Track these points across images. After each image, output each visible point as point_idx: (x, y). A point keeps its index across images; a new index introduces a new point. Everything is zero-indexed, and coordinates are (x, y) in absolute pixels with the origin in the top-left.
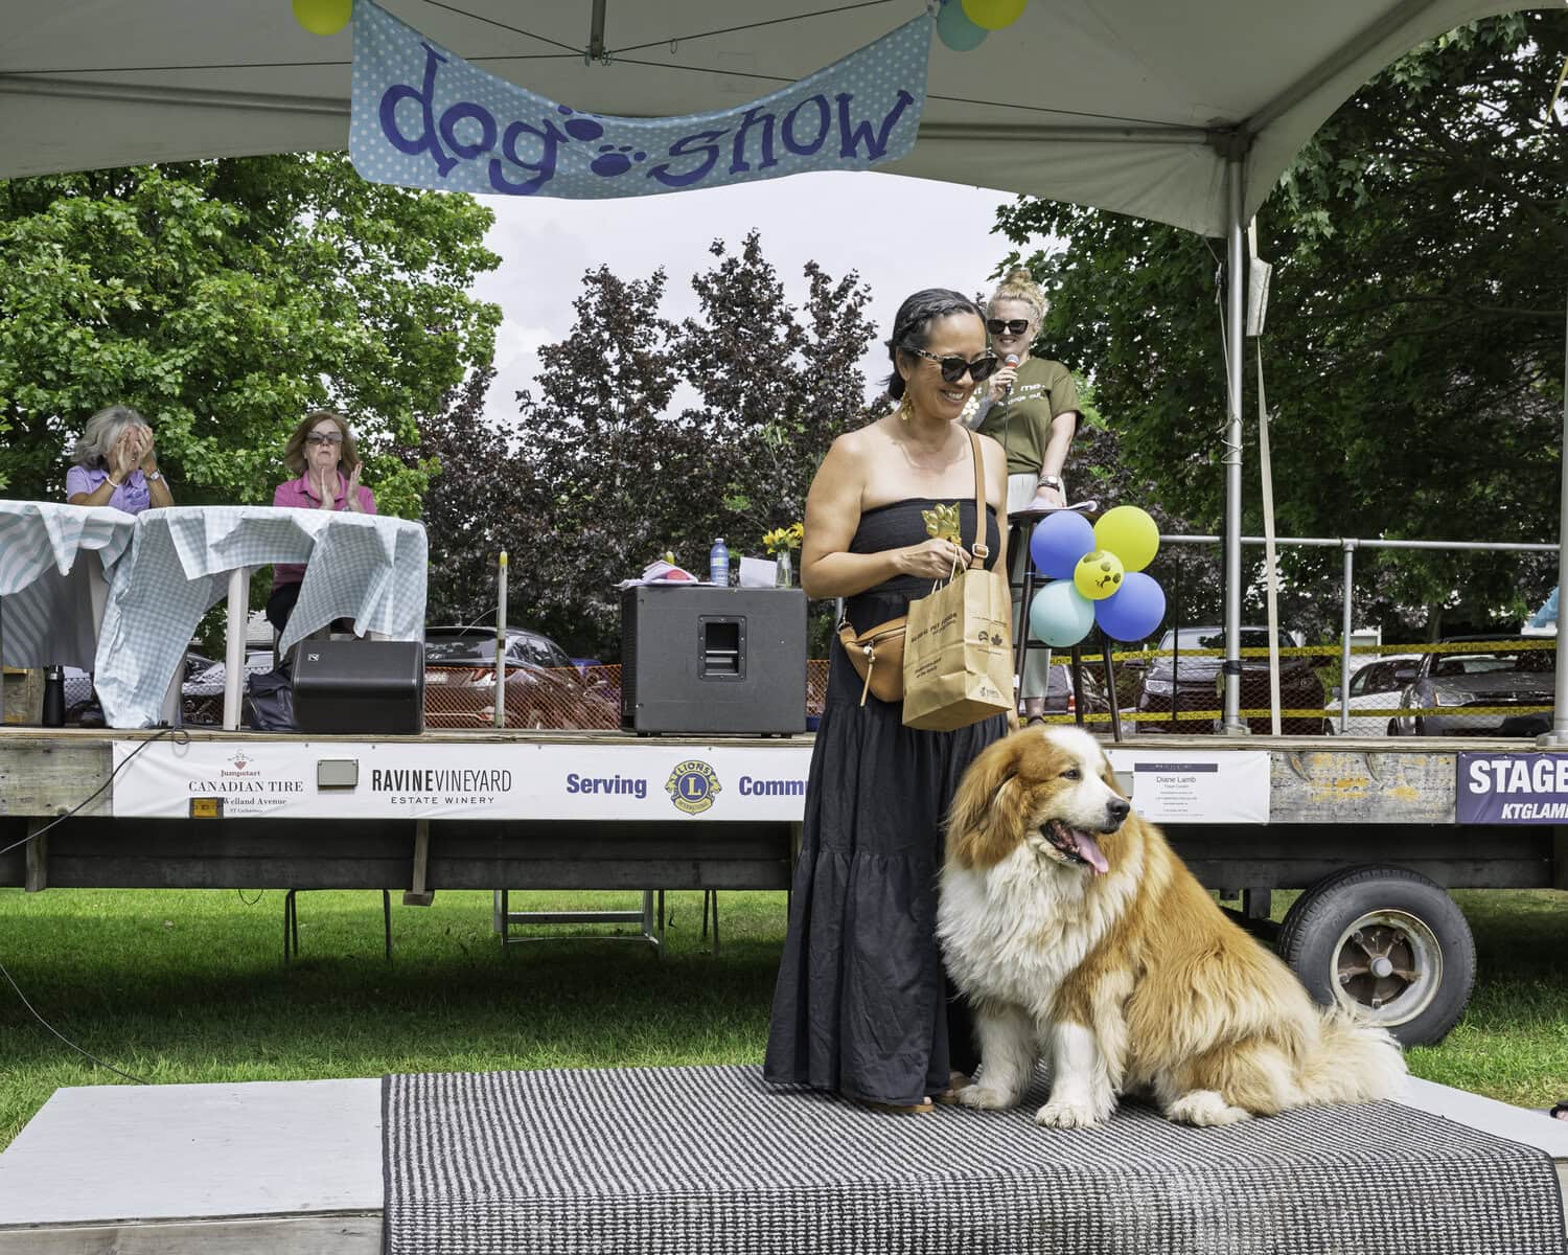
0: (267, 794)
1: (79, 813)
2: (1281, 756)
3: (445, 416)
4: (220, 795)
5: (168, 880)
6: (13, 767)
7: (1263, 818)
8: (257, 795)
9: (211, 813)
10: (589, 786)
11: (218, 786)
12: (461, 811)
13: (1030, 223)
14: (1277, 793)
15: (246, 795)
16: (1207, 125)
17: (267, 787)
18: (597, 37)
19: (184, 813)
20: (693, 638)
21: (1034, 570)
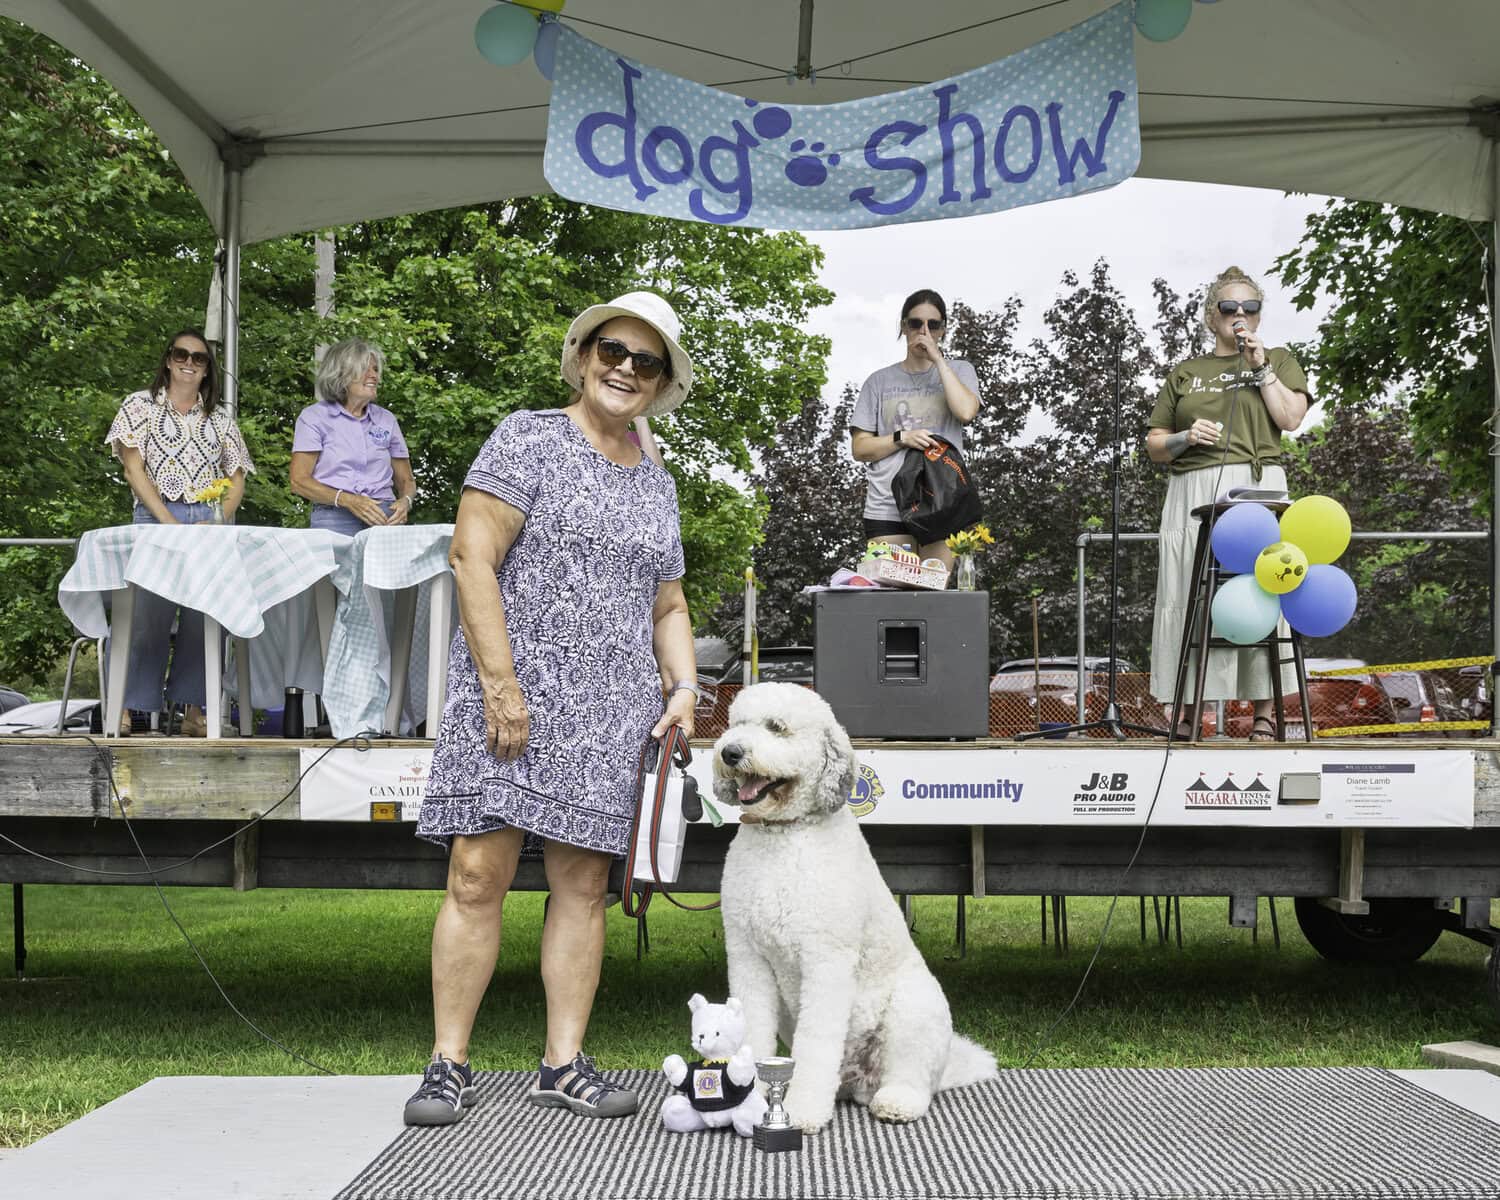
1: (270, 816)
2: (1487, 756)
3: (810, 451)
4: (398, 800)
5: (367, 881)
6: (211, 773)
7: (1468, 822)
9: (390, 816)
11: (397, 791)
13: (1341, 229)
14: (1483, 796)
16: (1469, 105)
18: (804, 57)
19: (364, 816)
20: (873, 642)
21: (1217, 565)
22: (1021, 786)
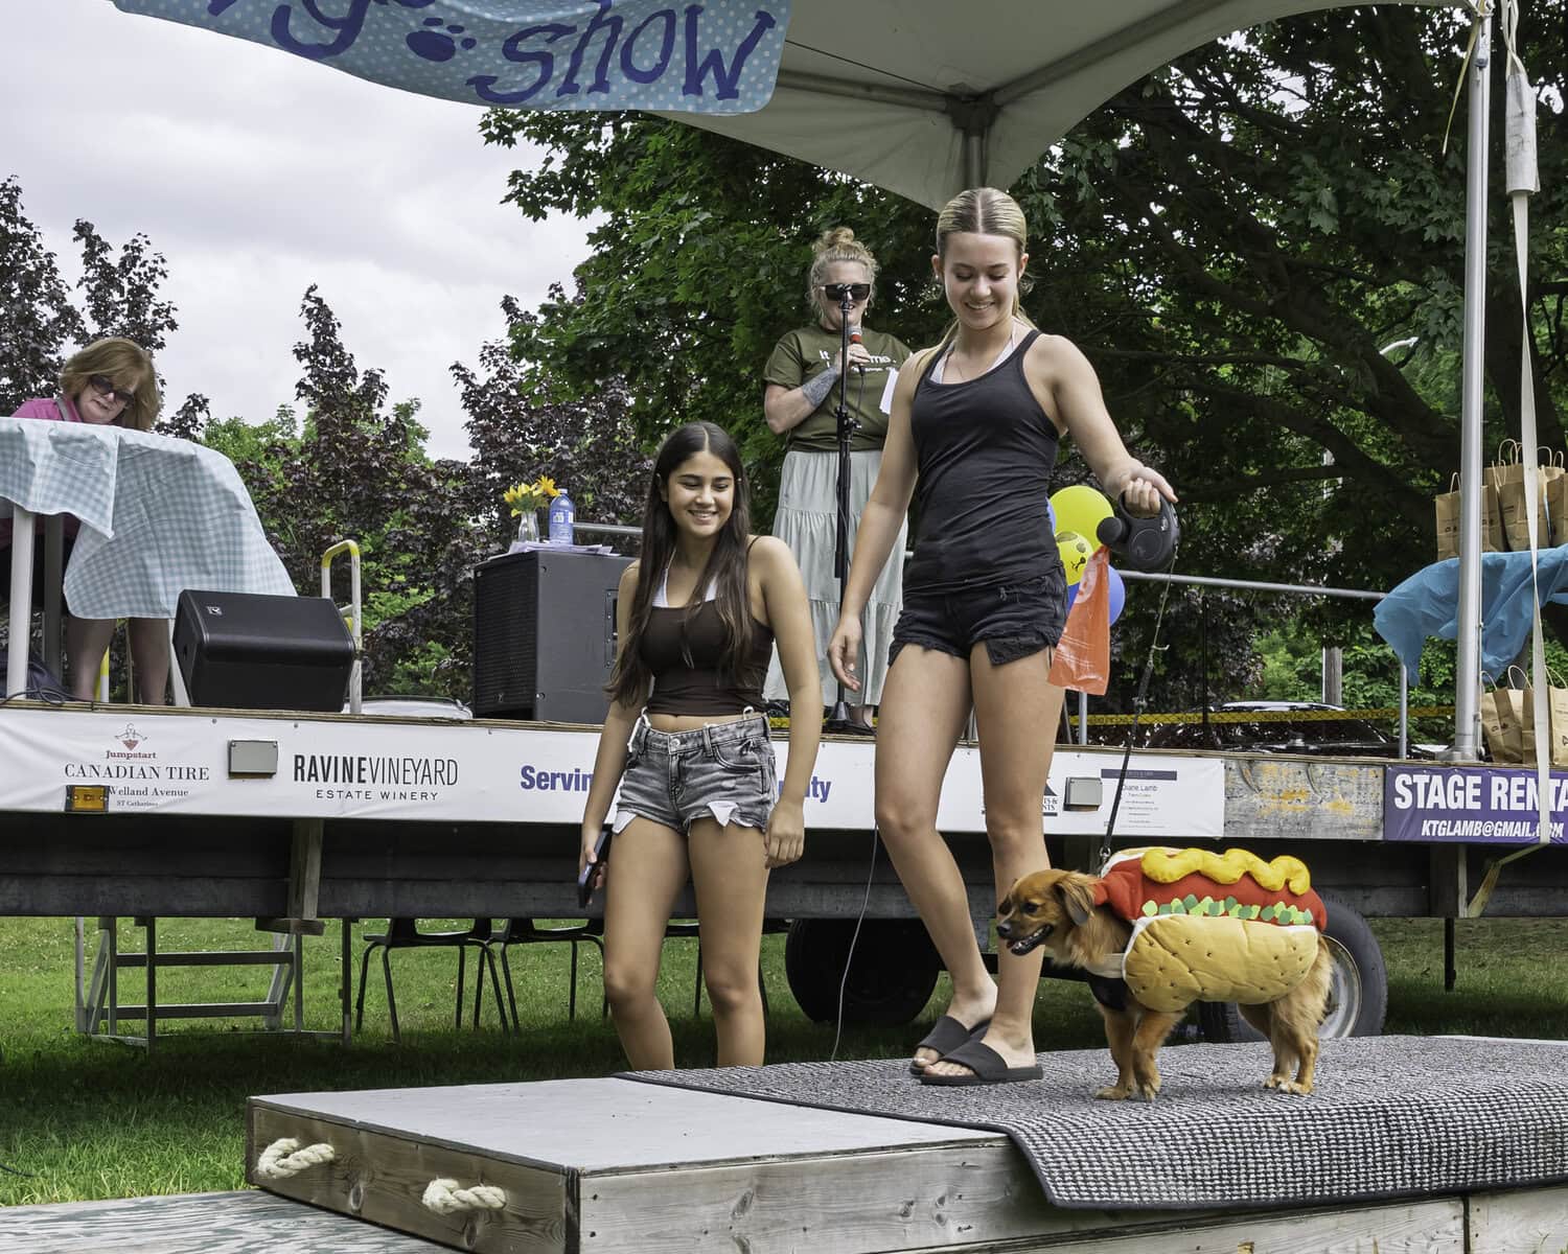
0: (163, 783)
2: (1234, 767)
4: (104, 783)
7: (1218, 831)
8: (152, 783)
9: (93, 806)
10: (545, 781)
11: (102, 771)
12: (400, 809)
13: (547, 195)
14: (1231, 805)
15: (137, 784)
17: (164, 774)
19: (57, 805)
22: (829, 784)
